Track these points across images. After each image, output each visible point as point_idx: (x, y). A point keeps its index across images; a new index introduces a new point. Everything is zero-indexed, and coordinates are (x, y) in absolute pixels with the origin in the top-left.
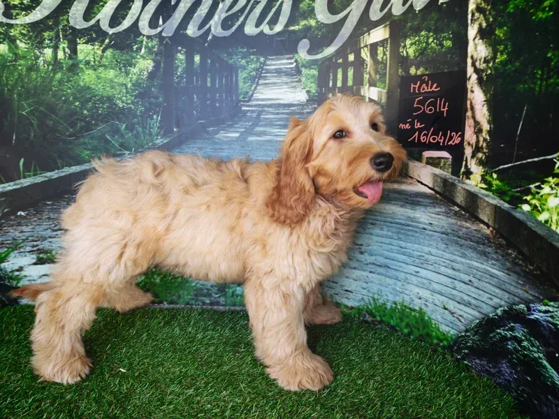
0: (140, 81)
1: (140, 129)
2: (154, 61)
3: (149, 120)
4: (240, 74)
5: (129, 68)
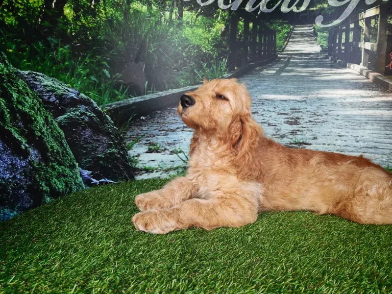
0: (216, 37)
1: (215, 67)
2: (225, 25)
3: (220, 62)
4: (277, 36)
5: (211, 28)
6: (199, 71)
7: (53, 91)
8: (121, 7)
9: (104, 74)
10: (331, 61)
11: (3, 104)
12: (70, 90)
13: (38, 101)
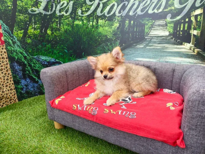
0: (115, 30)
1: (113, 45)
2: (119, 24)
3: (116, 42)
4: (146, 26)
5: (112, 26)
6: (106, 47)
7: (45, 61)
8: (70, 24)
9: (65, 51)
10: (174, 40)
11: (29, 68)
12: (52, 59)
13: (40, 65)
